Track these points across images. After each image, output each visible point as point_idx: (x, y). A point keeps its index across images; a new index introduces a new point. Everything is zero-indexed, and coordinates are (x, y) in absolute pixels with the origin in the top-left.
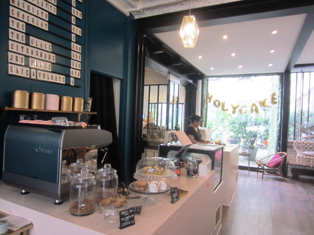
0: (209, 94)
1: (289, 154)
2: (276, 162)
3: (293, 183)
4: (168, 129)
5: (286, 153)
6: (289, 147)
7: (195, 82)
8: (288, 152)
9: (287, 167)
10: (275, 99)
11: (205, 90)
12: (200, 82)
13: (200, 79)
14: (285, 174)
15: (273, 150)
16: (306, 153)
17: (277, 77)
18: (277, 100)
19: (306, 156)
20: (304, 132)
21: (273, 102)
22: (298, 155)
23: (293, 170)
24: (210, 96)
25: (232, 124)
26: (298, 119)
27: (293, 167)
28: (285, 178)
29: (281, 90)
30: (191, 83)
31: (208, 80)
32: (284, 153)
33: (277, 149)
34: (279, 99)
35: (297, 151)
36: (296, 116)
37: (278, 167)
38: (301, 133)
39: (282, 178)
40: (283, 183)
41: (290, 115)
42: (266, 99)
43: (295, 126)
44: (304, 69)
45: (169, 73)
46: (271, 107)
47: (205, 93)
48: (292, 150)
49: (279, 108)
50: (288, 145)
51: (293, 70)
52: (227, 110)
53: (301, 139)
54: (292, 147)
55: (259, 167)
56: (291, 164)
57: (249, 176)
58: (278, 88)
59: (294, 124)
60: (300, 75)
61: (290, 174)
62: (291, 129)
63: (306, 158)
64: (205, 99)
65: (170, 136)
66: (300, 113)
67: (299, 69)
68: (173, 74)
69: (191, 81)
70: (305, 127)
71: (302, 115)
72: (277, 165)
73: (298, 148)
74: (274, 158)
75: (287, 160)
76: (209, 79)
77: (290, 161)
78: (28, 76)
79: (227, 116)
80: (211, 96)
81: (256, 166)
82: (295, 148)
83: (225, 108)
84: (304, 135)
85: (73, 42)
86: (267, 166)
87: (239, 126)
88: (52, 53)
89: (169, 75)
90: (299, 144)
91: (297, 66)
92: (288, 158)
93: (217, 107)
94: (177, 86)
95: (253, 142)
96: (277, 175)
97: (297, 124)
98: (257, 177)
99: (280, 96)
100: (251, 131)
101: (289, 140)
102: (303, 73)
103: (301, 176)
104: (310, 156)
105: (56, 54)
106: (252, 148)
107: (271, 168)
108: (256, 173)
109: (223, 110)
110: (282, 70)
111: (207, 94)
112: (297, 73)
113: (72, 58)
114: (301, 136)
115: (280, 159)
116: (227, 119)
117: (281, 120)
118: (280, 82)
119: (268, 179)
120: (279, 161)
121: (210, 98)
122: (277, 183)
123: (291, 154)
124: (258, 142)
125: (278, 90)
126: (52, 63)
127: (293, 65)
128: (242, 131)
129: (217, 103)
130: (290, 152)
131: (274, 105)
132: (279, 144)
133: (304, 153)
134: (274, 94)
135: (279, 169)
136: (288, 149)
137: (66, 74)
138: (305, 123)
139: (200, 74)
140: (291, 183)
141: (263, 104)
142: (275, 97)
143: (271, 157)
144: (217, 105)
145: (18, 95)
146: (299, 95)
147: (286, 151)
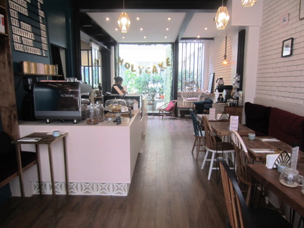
0: (120, 58)
1: (178, 101)
2: (171, 107)
3: (182, 120)
4: (93, 88)
5: (176, 101)
6: (178, 96)
7: (109, 47)
8: (178, 99)
9: (178, 110)
10: (169, 62)
11: (117, 55)
12: (113, 48)
13: (113, 45)
14: (176, 115)
15: (168, 100)
16: (189, 99)
17: (170, 46)
18: (170, 63)
19: (189, 101)
20: (187, 85)
21: (168, 65)
22: (184, 100)
23: (181, 112)
24: (121, 60)
25: (138, 82)
26: (184, 76)
27: (181, 110)
28: (177, 118)
29: (172, 56)
30: (106, 48)
31: (118, 46)
32: (175, 100)
33: (171, 98)
34: (171, 62)
35: (183, 98)
36: (183, 75)
37: (172, 110)
38: (185, 86)
39: (175, 118)
40: (176, 120)
41: (179, 74)
42: (163, 62)
43: (182, 82)
44: (187, 41)
45: (91, 41)
46: (166, 68)
47: (117, 57)
48: (180, 98)
49: (171, 69)
50: (178, 95)
51: (180, 41)
52: (135, 71)
53: (185, 90)
54: (180, 96)
55: (159, 112)
56: (180, 108)
57: (153, 119)
58: (171, 54)
59: (181, 80)
60: (184, 44)
61: (179, 115)
62: (179, 84)
63: (188, 102)
64: (117, 62)
65: (95, 94)
66: (185, 72)
67: (184, 41)
68: (94, 42)
69: (106, 47)
70: (188, 82)
71: (186, 73)
72: (171, 109)
73: (184, 96)
74: (169, 105)
75: (178, 106)
76: (120, 45)
77: (179, 106)
78: (24, 51)
79: (133, 76)
80: (123, 60)
81: (158, 112)
82: (182, 97)
83: (134, 69)
84: (187, 87)
85: (41, 23)
86: (165, 111)
87: (143, 84)
88: (32, 32)
89: (91, 42)
90: (184, 93)
91: (183, 39)
92: (178, 104)
93: (128, 68)
94: (96, 51)
95: (153, 96)
96: (172, 116)
97: (183, 80)
98: (159, 119)
99: (172, 60)
100: (152, 88)
101: (178, 92)
102: (187, 43)
103: (186, 116)
104: (191, 101)
105: (34, 34)
106: (153, 100)
107: (168, 111)
108: (158, 117)
109: (132, 71)
110: (173, 41)
111: (119, 58)
112: (183, 43)
113: (42, 35)
114: (185, 88)
115: (173, 105)
116: (133, 78)
117: (173, 78)
118: (172, 50)
119: (166, 119)
120: (172, 106)
121: (122, 62)
122: (172, 121)
123: (180, 101)
124: (158, 95)
125: (171, 55)
126: (33, 40)
127: (180, 38)
128: (145, 88)
129: (127, 65)
130: (179, 100)
131: (169, 67)
132: (172, 95)
133: (187, 99)
134: (168, 59)
135: (172, 112)
136: (178, 98)
137: (40, 47)
138: (188, 79)
139: (113, 41)
140: (180, 119)
141: (161, 66)
142: (169, 61)
143: (167, 105)
144: (127, 67)
145: (25, 64)
146: (184, 59)
147: (177, 100)
